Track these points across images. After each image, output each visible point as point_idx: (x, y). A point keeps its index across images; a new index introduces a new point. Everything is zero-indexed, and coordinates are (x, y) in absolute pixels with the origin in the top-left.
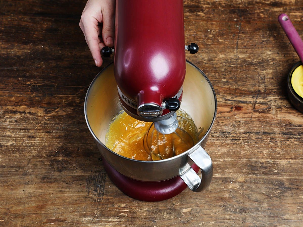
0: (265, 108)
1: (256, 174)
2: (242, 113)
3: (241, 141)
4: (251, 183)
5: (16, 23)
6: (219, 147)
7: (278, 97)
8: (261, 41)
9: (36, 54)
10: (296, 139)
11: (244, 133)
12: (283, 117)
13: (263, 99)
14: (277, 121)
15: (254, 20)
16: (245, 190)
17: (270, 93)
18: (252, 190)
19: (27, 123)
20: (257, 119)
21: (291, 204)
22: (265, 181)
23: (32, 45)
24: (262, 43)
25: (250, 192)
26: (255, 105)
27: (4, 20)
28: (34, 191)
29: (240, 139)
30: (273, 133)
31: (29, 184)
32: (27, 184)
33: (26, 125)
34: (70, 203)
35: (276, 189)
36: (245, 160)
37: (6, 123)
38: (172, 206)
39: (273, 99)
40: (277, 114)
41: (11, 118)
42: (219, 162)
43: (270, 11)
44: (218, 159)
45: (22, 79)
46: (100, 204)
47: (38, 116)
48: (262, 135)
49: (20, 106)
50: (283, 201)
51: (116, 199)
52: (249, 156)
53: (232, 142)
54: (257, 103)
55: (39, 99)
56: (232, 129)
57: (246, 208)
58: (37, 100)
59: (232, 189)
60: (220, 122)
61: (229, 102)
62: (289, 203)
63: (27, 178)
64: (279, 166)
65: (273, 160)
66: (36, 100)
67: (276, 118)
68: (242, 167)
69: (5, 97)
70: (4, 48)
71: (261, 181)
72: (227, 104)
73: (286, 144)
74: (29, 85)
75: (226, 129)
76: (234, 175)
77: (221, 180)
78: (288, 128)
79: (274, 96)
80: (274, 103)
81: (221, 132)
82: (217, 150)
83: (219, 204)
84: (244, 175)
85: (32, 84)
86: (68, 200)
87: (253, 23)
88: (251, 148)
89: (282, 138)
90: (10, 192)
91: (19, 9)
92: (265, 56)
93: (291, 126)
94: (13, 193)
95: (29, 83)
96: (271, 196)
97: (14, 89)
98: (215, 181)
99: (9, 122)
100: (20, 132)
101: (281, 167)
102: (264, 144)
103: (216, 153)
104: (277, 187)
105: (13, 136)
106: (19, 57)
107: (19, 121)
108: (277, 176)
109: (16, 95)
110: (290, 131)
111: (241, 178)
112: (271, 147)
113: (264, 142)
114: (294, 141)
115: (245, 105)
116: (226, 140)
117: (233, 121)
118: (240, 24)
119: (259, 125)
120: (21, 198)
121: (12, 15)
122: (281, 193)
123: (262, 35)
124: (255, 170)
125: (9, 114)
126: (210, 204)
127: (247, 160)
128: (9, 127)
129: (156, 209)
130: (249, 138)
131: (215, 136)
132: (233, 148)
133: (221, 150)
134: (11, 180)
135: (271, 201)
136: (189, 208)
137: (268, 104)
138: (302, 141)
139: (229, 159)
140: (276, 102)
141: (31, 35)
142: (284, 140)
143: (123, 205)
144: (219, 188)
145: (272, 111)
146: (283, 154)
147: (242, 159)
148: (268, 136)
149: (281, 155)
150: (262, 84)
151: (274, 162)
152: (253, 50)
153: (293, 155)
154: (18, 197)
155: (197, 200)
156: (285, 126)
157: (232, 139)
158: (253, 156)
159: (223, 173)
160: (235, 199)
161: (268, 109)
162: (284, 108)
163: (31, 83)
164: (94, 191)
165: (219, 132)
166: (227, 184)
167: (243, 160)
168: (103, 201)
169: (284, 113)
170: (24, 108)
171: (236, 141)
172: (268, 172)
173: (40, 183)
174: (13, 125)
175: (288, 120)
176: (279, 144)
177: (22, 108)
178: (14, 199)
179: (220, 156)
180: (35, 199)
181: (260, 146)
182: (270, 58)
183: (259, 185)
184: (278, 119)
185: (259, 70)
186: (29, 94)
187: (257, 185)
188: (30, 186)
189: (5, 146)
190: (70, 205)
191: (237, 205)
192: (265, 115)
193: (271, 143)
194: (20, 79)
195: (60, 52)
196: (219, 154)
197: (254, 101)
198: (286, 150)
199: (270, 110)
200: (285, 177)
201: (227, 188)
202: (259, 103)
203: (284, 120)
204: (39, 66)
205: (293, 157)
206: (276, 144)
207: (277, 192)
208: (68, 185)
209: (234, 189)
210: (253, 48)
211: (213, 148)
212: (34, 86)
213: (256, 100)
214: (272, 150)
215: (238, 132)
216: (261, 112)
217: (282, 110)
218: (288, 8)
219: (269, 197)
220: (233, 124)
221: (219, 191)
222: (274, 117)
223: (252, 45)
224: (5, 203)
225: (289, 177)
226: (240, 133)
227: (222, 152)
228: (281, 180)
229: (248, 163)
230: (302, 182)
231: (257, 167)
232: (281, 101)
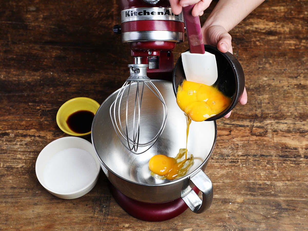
0: (261, 132)
1: (254, 195)
2: (240, 136)
3: (239, 163)
4: (249, 204)
5: (27, 51)
6: (218, 169)
7: (274, 121)
8: (258, 68)
9: (45, 80)
10: (292, 161)
11: (242, 156)
12: (279, 140)
13: (260, 123)
14: (273, 144)
15: (251, 48)
16: (244, 211)
17: (267, 117)
18: (250, 211)
19: (36, 146)
20: (254, 142)
21: (288, 224)
22: (263, 202)
23: (41, 72)
24: (258, 69)
25: (248, 213)
26: (252, 128)
27: (16, 49)
28: (43, 212)
29: (238, 162)
30: (270, 156)
31: (38, 205)
32: (36, 204)
33: (36, 148)
34: (76, 223)
35: (273, 210)
36: (243, 182)
37: (17, 146)
38: (174, 226)
39: (270, 123)
40: (273, 137)
41: (21, 141)
42: (219, 184)
43: (266, 39)
44: (217, 181)
45: (32, 104)
46: (105, 224)
47: (46, 139)
48: (259, 157)
49: (30, 130)
50: (280, 222)
51: (120, 219)
52: (247, 177)
53: (230, 164)
54: (254, 126)
55: (48, 123)
56: (230, 152)
57: (245, 228)
58: (47, 124)
59: (232, 210)
60: (219, 145)
61: (228, 126)
62: (286, 223)
63: (36, 199)
64: (276, 188)
65: (270, 182)
66: (45, 124)
67: (272, 141)
68: (241, 189)
69: (16, 121)
70: (16, 75)
71: (259, 202)
72: (225, 128)
73: (282, 166)
74: (39, 110)
75: (225, 151)
76: (233, 196)
77: (221, 201)
78: (284, 151)
79: (270, 120)
80: (270, 127)
81: (220, 155)
82: (217, 172)
83: (219, 224)
84: (242, 196)
85: (42, 109)
86: (75, 220)
87: (249, 51)
88: (249, 170)
89: (279, 161)
90: (20, 212)
91: (31, 38)
92: (261, 82)
93: (286, 149)
94: (23, 214)
95: (38, 108)
96: (269, 216)
97: (24, 113)
98: (215, 202)
99: (20, 145)
100: (30, 154)
101: (278, 189)
102: (262, 166)
103: (215, 174)
104: (274, 208)
105: (23, 158)
106: (29, 83)
107: (29, 144)
108: (274, 198)
109: (26, 119)
110: (286, 154)
111: (240, 199)
112: (268, 169)
113: (261, 165)
114: (290, 163)
115: (243, 128)
116: (225, 162)
117: (232, 144)
118: (238, 52)
119: (257, 148)
120: (30, 219)
121: (23, 44)
122: (278, 214)
123: (258, 62)
124: (252, 191)
125: (20, 138)
126: (210, 224)
127: (245, 181)
128: (19, 150)
129: (159, 229)
130: (247, 160)
131: (214, 158)
132: (232, 170)
133: (220, 172)
134: (21, 201)
135: (268, 221)
136: (190, 228)
137: (265, 128)
138: (297, 163)
139: (228, 181)
140: (273, 125)
141: (41, 63)
142: (281, 163)
143: (127, 225)
144: (219, 209)
146: (279, 176)
148: (265, 158)
149: (277, 177)
150: (259, 108)
151: (272, 184)
152: (250, 76)
153: (289, 177)
154: (27, 217)
155: (198, 220)
156: (281, 149)
157: (230, 161)
158: (251, 178)
159: (223, 194)
160: (234, 219)
161: (264, 133)
162: (280, 132)
163: (40, 108)
164: (99, 211)
165: (218, 155)
166: (226, 205)
167: (241, 182)
168: (108, 221)
169: (280, 137)
170: (33, 131)
171: (234, 164)
172: (265, 193)
173: (48, 204)
174: (23, 148)
175: (284, 143)
176: (276, 166)
177: (32, 131)
178: (24, 219)
179: (220, 177)
180: (43, 219)
181: (257, 168)
182: (266, 84)
183: (257, 206)
184: (275, 143)
185: (256, 95)
186: (38, 119)
187: (255, 205)
188: (39, 206)
189: (15, 168)
190: (76, 225)
191: (236, 225)
192: (262, 138)
193: (268, 166)
194: (30, 104)
195: (68, 78)
196: (218, 175)
197: (251, 125)
198: (282, 172)
199: (267, 133)
200: (282, 198)
201: (227, 209)
202: (256, 127)
203: (280, 143)
204: (48, 91)
205: (289, 179)
206: (272, 167)
207: (274, 213)
208: (75, 206)
209: (233, 210)
210: (250, 75)
211: (213, 170)
212: (43, 110)
213: (253, 124)
214: (269, 172)
215: (236, 155)
216: (259, 136)
217: (278, 133)
218: (283, 37)
219: (267, 217)
220: (231, 147)
221: (219, 212)
222: (270, 140)
223: (249, 72)
224: (15, 223)
225: (286, 198)
226: (238, 156)
227: (221, 173)
228: (278, 202)
229: (246, 184)
230: (299, 203)
231: (255, 188)
232: (277, 125)
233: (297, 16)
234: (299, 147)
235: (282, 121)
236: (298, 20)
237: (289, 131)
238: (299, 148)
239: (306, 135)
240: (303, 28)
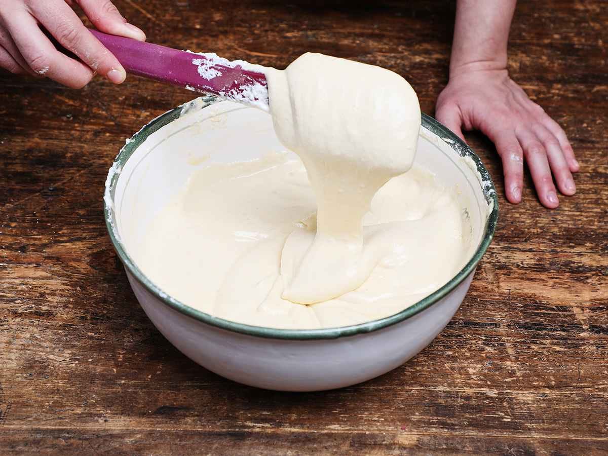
1: (451, 427)
4: (435, 450)
7: (499, 245)
10: (556, 339)
12: (516, 289)
14: (500, 296)
22: (479, 444)
30: (491, 325)
36: (415, 389)
40: (498, 280)
48: (460, 328)
64: (515, 407)
65: (496, 391)
67: (496, 289)
68: (410, 408)
71: (467, 445)
73: (530, 351)
76: (387, 428)
77: (348, 442)
78: (531, 314)
80: (488, 258)
84: (415, 428)
89: (518, 337)
93: (538, 308)
98: (329, 444)
101: (522, 409)
102: (470, 350)
108: (513, 433)
110: (539, 321)
111: (406, 437)
112: (490, 358)
113: (469, 346)
114: (553, 344)
124: (445, 416)
127: (422, 388)
138: (572, 344)
140: (494, 255)
142: (524, 342)
145: (484, 275)
146: (522, 376)
147: (407, 388)
148: (477, 330)
149: (518, 377)
151: (502, 396)
153: (552, 378)
156: (522, 309)
158: (439, 379)
159: (354, 421)
162: (515, 269)
166: (366, 453)
167: (411, 390)
169: (516, 280)
172: (485, 420)
175: (529, 295)
176: (511, 351)
181: (457, 355)
184: (503, 293)
193: (488, 349)
198: (530, 366)
200: (536, 435)
203: (520, 295)
205: (553, 383)
206: (501, 352)
214: (491, 364)
217: (510, 272)
222: (490, 287)
225: (547, 434)
228: (524, 444)
229: (426, 396)
230: (590, 449)
231: (452, 406)
232: (505, 254)
233: (535, 41)
234: (572, 304)
235: (519, 246)
236: (539, 48)
237: (540, 268)
238: (572, 307)
239: (588, 278)
240: (552, 62)
